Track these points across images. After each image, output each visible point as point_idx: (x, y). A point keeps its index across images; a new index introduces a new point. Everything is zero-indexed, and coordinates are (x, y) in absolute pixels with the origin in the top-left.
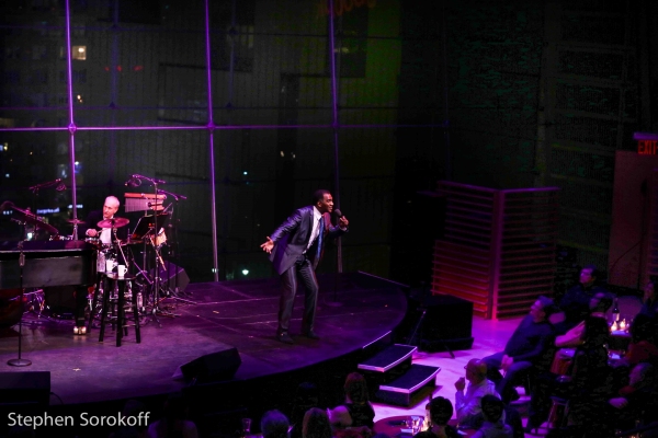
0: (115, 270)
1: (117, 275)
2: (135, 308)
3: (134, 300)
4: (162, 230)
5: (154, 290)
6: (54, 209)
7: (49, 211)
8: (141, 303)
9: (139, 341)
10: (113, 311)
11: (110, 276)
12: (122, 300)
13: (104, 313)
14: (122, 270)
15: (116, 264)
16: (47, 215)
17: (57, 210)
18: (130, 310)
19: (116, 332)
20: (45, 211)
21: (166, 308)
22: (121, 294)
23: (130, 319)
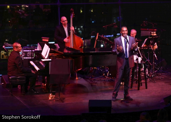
0: (137, 59)
1: (138, 62)
2: (145, 75)
3: (145, 72)
4: (156, 43)
5: (152, 67)
6: (111, 35)
7: (109, 36)
8: (147, 73)
9: (146, 88)
10: (136, 76)
11: (135, 62)
12: (140, 72)
13: (133, 77)
14: (140, 59)
15: (137, 57)
16: (108, 37)
17: (112, 36)
18: (143, 76)
19: (137, 84)
20: (107, 36)
21: (157, 75)
22: (139, 69)
23: (143, 79)
